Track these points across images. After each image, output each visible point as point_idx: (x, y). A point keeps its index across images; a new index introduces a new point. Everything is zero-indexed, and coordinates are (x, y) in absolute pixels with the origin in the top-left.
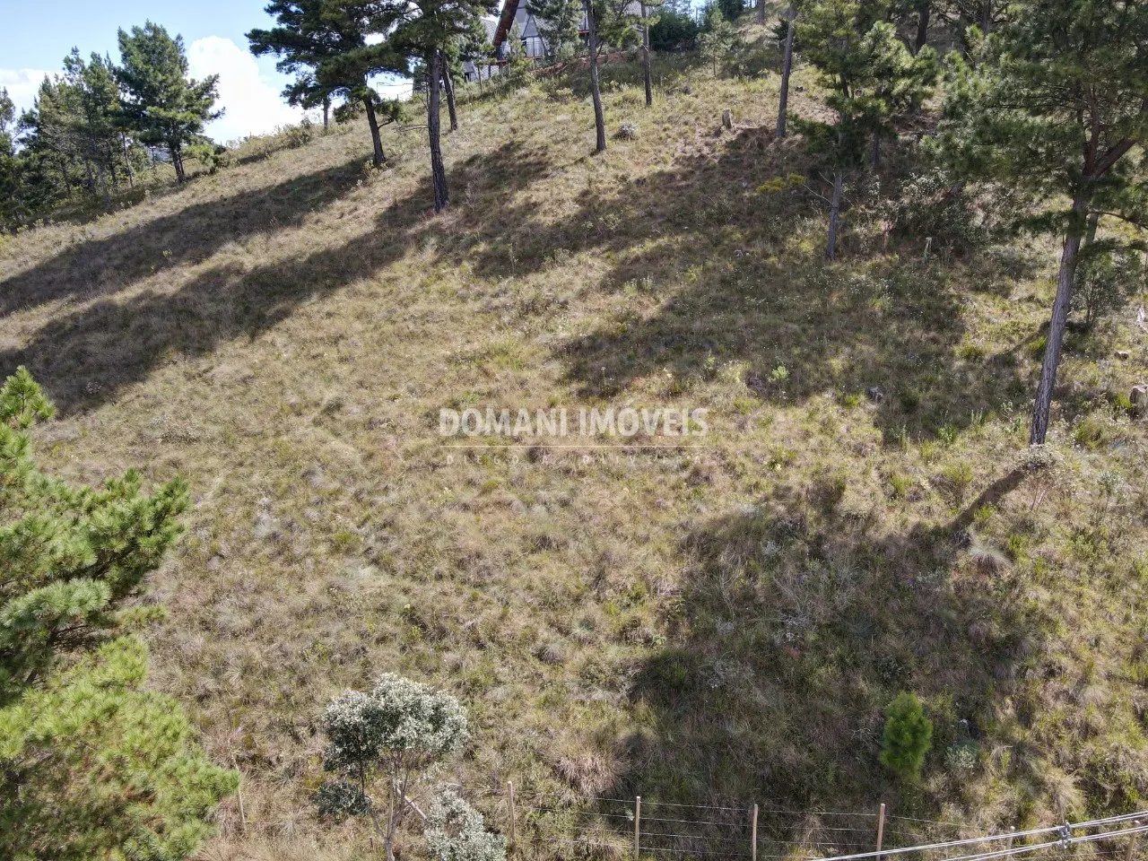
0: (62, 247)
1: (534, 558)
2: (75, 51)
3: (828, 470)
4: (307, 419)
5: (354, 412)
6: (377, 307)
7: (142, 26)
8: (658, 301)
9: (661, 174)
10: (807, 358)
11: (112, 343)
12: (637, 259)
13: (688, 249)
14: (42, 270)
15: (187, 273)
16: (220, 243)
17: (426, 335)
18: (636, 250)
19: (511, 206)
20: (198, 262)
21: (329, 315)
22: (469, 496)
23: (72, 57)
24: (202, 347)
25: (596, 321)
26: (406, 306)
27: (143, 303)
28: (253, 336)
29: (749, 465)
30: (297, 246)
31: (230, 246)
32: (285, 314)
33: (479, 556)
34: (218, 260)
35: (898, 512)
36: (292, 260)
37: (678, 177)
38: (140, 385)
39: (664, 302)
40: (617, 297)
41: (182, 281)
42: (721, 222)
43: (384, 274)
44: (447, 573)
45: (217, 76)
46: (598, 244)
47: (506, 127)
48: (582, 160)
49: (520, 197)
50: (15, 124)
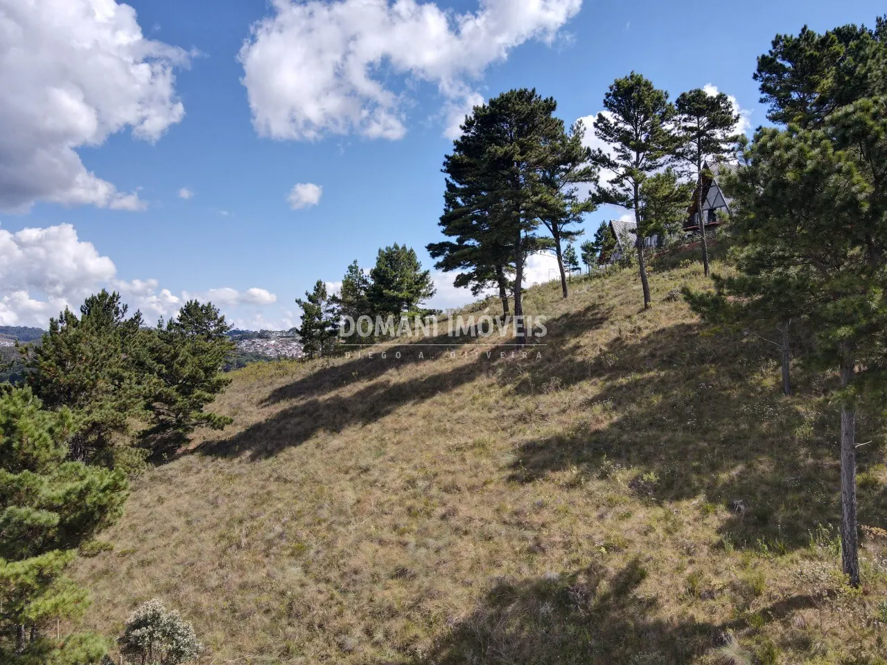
0: (316, 370)
1: (390, 582)
2: (355, 262)
3: (647, 560)
4: (348, 477)
5: (375, 474)
6: (437, 411)
7: (392, 246)
8: (611, 417)
9: (683, 325)
10: (698, 470)
11: (299, 423)
12: (621, 387)
13: (663, 381)
14: (303, 381)
15: (362, 385)
16: (387, 370)
17: (452, 431)
18: (622, 381)
19: (564, 348)
20: (371, 380)
21: (411, 415)
22: (387, 535)
23: (353, 265)
24: (336, 429)
25: (559, 430)
26: (455, 412)
27: (329, 402)
28: (364, 425)
29: (586, 546)
30: (424, 372)
31: (390, 371)
32: (388, 413)
33: (356, 572)
34: (382, 378)
35: (684, 605)
36: (416, 380)
37: (695, 328)
38: (293, 448)
39: (615, 418)
40: (584, 414)
41: (356, 390)
42: (703, 362)
43: (458, 390)
44: (333, 579)
45: (428, 271)
46: (600, 375)
47: (596, 295)
48: (629, 317)
49: (573, 342)
50: (326, 303)
